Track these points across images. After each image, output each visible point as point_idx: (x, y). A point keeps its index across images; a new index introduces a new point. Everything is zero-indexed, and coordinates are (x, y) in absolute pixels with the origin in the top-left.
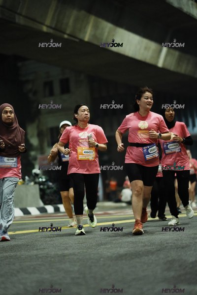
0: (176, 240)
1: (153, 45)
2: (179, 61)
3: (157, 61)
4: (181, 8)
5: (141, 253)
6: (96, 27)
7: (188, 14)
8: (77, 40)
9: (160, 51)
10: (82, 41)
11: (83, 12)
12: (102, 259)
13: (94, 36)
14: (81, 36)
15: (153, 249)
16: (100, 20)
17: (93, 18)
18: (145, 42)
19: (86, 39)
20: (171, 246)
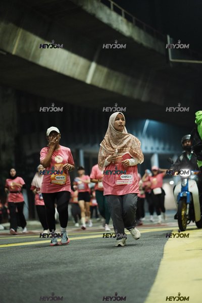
0: (99, 261)
1: (82, 61)
2: (108, 77)
3: (86, 78)
4: (110, 24)
5: (62, 274)
6: (24, 40)
7: (117, 30)
8: (5, 53)
9: (89, 67)
10: (9, 54)
11: (11, 25)
12: (21, 281)
13: (22, 49)
14: (8, 49)
15: (75, 270)
16: (28, 33)
17: (21, 32)
18: (74, 57)
19: (14, 53)
20: (93, 267)
